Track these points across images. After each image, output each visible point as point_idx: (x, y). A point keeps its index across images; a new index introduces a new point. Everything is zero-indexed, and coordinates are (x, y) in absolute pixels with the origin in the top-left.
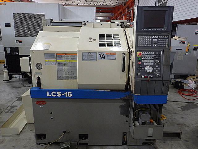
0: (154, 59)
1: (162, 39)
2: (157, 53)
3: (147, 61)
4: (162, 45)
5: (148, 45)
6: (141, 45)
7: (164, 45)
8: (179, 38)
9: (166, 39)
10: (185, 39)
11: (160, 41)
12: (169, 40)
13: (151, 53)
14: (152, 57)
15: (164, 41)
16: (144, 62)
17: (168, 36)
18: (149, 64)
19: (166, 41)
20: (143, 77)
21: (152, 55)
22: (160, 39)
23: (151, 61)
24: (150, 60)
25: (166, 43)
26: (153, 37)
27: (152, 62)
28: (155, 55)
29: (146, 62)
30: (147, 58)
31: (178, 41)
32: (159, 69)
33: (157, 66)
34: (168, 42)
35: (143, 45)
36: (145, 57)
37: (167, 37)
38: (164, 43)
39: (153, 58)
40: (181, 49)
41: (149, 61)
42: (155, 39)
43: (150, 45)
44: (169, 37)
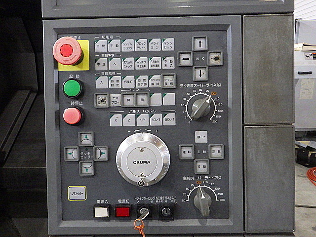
0: (178, 83)
2: (200, 44)
3: (129, 101)
13: (156, 44)
14: (164, 73)
16: (110, 110)
18: (143, 119)
20: (102, 212)
21: (163, 54)
23: (156, 100)
24: (150, 92)
27: (163, 110)
28: (186, 60)
29: (125, 110)
30: (130, 82)
32: (217, 152)
33: (201, 136)
36: (110, 74)
39: (170, 81)
41: (143, 101)
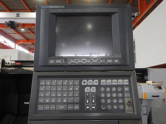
1: (111, 86)
4: (112, 104)
5: (70, 107)
6: (47, 107)
7: (118, 104)
8: (153, 82)
9: (122, 86)
10: (161, 84)
11: (105, 92)
12: (130, 89)
15: (117, 92)
17: (128, 77)
19: (123, 92)
22: (106, 86)
25: (123, 98)
26: (85, 82)
31: (153, 86)
34: (131, 96)
35: (53, 107)
37: (126, 82)
38: (117, 98)
40: (158, 96)
42: (91, 86)
43: (77, 107)
44: (130, 82)
